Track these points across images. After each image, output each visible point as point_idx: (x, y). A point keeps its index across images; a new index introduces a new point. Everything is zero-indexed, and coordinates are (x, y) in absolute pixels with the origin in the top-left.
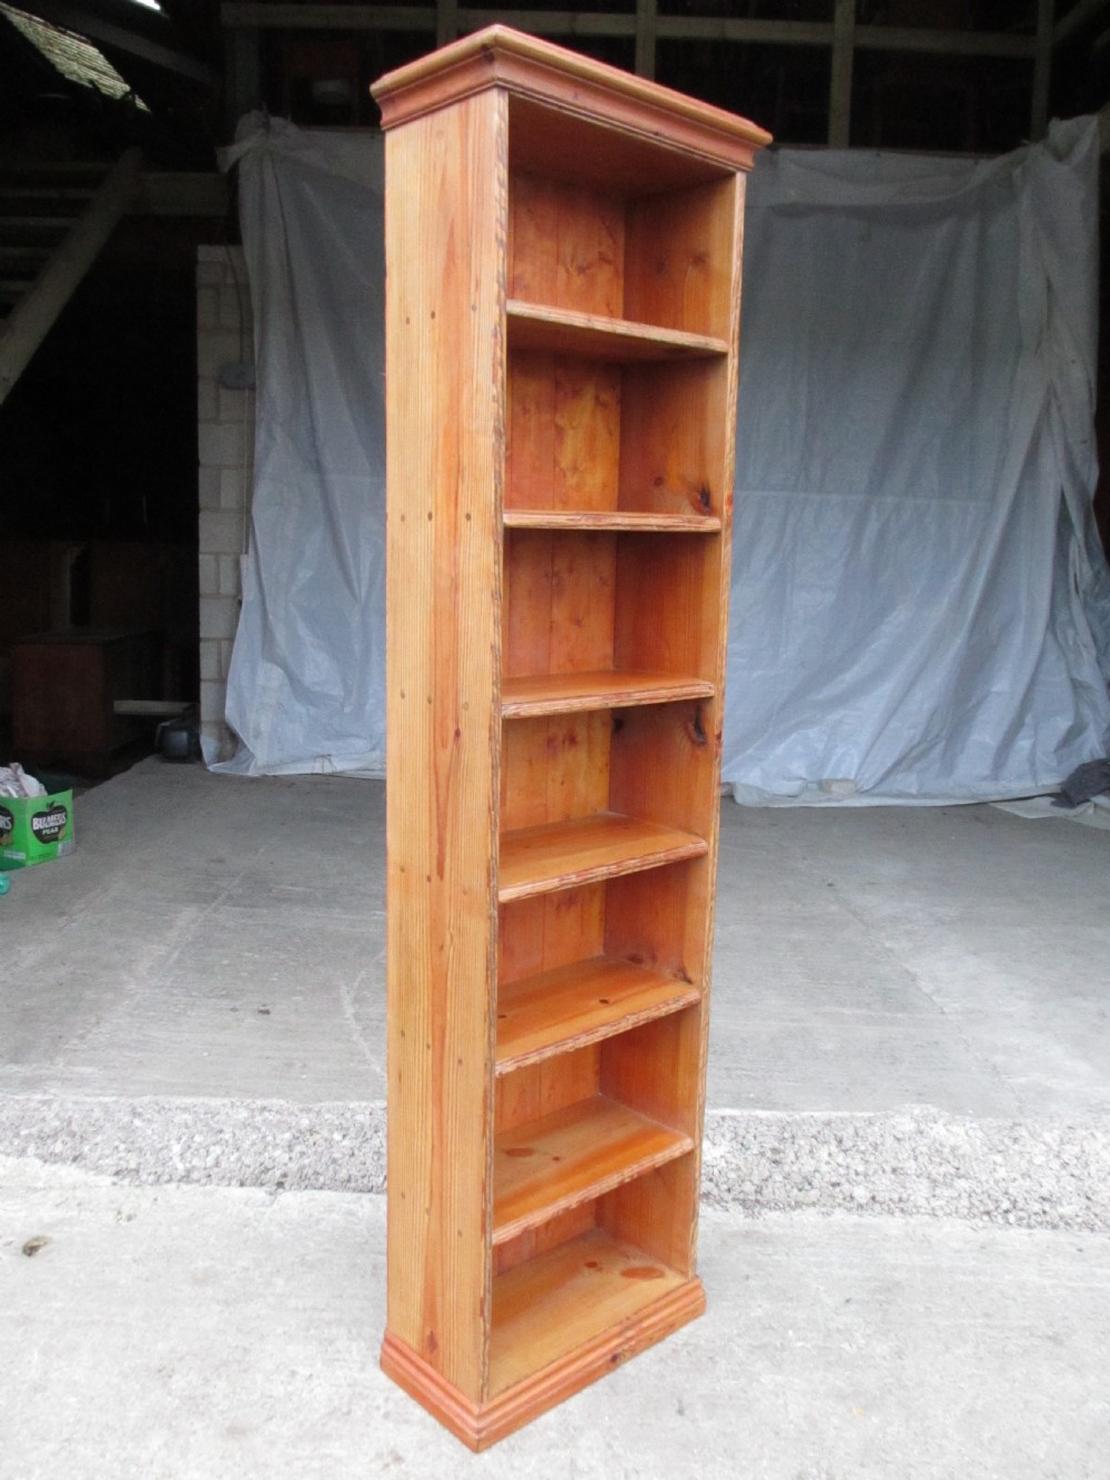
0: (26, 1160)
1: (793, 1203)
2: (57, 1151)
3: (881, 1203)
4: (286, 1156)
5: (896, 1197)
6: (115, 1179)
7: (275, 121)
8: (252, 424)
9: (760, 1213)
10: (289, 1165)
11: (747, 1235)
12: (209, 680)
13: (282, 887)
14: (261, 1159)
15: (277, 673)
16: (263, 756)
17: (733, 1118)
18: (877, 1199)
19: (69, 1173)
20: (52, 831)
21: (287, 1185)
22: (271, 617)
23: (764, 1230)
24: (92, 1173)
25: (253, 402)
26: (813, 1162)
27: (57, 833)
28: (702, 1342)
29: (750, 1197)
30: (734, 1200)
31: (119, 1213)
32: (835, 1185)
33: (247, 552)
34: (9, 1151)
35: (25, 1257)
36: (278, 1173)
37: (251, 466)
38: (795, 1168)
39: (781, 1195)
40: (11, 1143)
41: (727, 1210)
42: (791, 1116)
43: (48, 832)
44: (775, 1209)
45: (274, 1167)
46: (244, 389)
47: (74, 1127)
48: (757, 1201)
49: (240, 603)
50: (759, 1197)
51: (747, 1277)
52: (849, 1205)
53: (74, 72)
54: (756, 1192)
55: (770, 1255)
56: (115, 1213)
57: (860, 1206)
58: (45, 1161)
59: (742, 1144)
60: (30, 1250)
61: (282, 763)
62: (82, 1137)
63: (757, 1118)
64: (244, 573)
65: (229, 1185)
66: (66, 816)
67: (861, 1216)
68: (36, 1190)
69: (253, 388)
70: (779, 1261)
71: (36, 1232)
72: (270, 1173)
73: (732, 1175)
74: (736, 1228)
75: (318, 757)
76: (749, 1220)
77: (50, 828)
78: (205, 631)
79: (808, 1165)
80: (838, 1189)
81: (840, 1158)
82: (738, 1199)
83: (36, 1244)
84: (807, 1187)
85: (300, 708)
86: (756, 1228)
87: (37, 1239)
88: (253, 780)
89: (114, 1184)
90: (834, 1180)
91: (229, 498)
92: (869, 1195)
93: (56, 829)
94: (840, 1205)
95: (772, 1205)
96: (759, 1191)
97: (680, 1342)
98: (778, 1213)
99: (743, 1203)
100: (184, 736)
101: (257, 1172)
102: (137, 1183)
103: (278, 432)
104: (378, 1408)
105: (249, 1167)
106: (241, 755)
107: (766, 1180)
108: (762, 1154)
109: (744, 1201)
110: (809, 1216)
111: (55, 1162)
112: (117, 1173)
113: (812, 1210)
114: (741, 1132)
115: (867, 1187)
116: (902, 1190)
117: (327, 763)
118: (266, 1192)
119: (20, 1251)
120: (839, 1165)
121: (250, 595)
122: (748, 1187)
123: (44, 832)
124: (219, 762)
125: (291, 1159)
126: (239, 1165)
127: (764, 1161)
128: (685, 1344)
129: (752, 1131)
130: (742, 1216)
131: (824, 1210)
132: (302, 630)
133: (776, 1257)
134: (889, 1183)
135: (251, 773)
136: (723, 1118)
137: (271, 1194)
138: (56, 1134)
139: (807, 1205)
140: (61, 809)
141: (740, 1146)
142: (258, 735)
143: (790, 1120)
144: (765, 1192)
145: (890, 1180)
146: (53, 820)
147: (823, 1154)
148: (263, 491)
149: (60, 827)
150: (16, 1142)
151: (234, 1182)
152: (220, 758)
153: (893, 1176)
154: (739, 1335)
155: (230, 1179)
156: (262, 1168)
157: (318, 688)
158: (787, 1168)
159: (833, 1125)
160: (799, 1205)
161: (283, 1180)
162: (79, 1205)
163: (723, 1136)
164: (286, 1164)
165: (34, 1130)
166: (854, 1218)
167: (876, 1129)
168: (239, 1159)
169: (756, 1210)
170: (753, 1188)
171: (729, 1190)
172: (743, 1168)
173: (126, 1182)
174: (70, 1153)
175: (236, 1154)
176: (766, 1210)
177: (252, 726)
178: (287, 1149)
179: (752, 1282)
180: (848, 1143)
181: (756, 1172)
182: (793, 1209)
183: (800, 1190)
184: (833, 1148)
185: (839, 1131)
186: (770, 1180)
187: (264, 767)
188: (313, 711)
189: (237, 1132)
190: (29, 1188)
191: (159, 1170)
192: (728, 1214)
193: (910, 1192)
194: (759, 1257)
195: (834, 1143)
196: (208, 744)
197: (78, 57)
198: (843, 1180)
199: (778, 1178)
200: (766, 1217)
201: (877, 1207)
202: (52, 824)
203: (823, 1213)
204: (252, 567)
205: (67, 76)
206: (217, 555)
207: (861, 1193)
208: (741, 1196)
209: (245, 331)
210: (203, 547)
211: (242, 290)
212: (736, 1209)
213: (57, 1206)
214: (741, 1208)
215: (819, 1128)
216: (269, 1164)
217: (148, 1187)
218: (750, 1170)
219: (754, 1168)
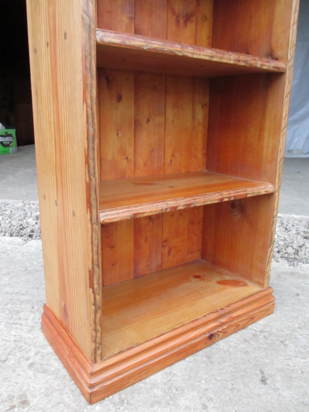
4: (34, 222)
9: (297, 264)
10: (35, 226)
11: (292, 274)
14: (21, 222)
20: (7, 143)
21: (34, 237)
23: (302, 272)
27: (9, 144)
28: (274, 331)
29: (291, 256)
30: (281, 257)
36: (29, 230)
41: (278, 262)
43: (5, 143)
44: (306, 263)
45: (28, 227)
48: (295, 258)
50: (296, 256)
51: (298, 295)
54: (294, 254)
59: (286, 229)
63: (293, 218)
65: (4, 235)
66: (13, 138)
72: (25, 230)
73: (281, 243)
76: (291, 267)
77: (6, 142)
82: (284, 257)
86: (297, 271)
93: (9, 143)
95: (305, 261)
96: (297, 253)
97: (258, 330)
99: (287, 259)
101: (18, 228)
105: (14, 226)
107: (301, 247)
108: (298, 234)
109: (287, 258)
114: (285, 223)
118: (23, 239)
122: (290, 250)
123: (4, 143)
125: (36, 223)
126: (10, 225)
127: (299, 237)
128: (261, 331)
130: (288, 265)
137: (25, 240)
140: (10, 135)
144: (300, 253)
146: (8, 139)
149: (11, 142)
151: (7, 234)
154: (300, 328)
155: (5, 232)
156: (21, 227)
161: (32, 234)
164: (33, 226)
168: (10, 222)
169: (295, 263)
170: (293, 251)
171: (278, 252)
172: (288, 239)
175: (9, 220)
176: (301, 263)
178: (35, 218)
179: (302, 297)
181: (295, 241)
186: (304, 247)
189: (13, 210)
192: (278, 263)
194: (302, 285)
200: (302, 266)
202: (7, 140)
208: (286, 255)
212: (283, 262)
214: (286, 261)
216: (25, 225)
218: (292, 241)
219: (295, 239)
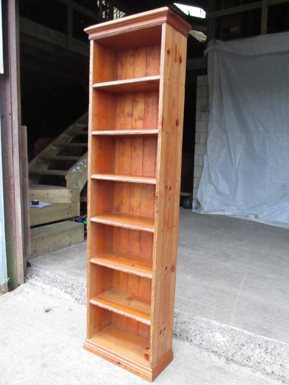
0: (62, 291)
1: (244, 364)
2: (68, 291)
3: (276, 375)
5: (281, 375)
6: (75, 301)
7: (217, 41)
8: (208, 121)
9: (230, 364)
11: (220, 369)
12: (195, 188)
13: (181, 242)
15: (212, 187)
16: (206, 209)
17: (235, 330)
18: (274, 373)
19: (68, 296)
22: (210, 172)
23: (227, 369)
24: (72, 298)
25: (208, 116)
26: (252, 352)
29: (230, 357)
30: (225, 356)
31: (70, 308)
32: (259, 363)
33: (205, 155)
34: (60, 288)
35: (45, 312)
37: (207, 132)
38: (245, 352)
39: (240, 360)
40: (61, 287)
41: (220, 359)
42: (255, 335)
44: (236, 364)
46: (206, 112)
47: (74, 286)
48: (232, 360)
49: (203, 167)
52: (264, 372)
53: (200, 40)
55: (221, 377)
56: (69, 308)
57: (268, 374)
58: (65, 293)
60: (47, 311)
61: (211, 211)
62: (74, 289)
63: (243, 333)
64: (205, 160)
67: (266, 377)
68: (59, 298)
69: (208, 111)
70: (222, 380)
71: (51, 307)
73: (224, 348)
74: (218, 365)
75: (221, 210)
76: (225, 364)
78: (195, 175)
79: (250, 353)
80: (260, 365)
81: (263, 354)
82: (226, 357)
83: (50, 310)
84: (249, 360)
85: (218, 197)
86: (225, 368)
87: (50, 309)
88: (202, 215)
89: (74, 301)
90: (259, 361)
91: (202, 141)
92: (271, 371)
94: (261, 371)
95: (236, 362)
98: (236, 365)
100: (188, 202)
102: (79, 303)
103: (215, 123)
104: (76, 374)
106: (201, 208)
107: (235, 353)
108: (238, 345)
109: (228, 358)
110: (247, 371)
111: (67, 293)
112: (76, 299)
113: (250, 369)
114: (235, 336)
115: (270, 367)
116: (283, 373)
117: (223, 212)
119: (45, 310)
120: (262, 357)
121: (205, 166)
124: (195, 209)
127: (237, 347)
129: (239, 336)
130: (223, 362)
131: (254, 370)
132: (219, 176)
133: (222, 379)
134: (278, 369)
135: (202, 213)
136: (232, 329)
138: (69, 287)
139: (249, 367)
141: (232, 340)
142: (206, 203)
143: (254, 337)
144: (234, 357)
145: (279, 368)
147: (257, 351)
148: (210, 138)
150: (62, 286)
152: (196, 208)
153: (280, 367)
157: (222, 192)
158: (242, 351)
159: (268, 343)
160: (245, 365)
162: (64, 304)
163: (228, 335)
165: (66, 285)
166: (263, 377)
167: (282, 349)
169: (230, 362)
170: (231, 355)
171: (223, 353)
172: (228, 347)
173: (76, 302)
174: (70, 292)
176: (233, 363)
177: (204, 200)
180: (269, 351)
182: (243, 366)
183: (247, 361)
184: (263, 350)
185: (268, 345)
186: (237, 354)
187: (206, 212)
188: (221, 198)
190: (58, 298)
191: (83, 301)
193: (286, 375)
194: (217, 376)
195: (264, 348)
196: (194, 205)
197: (200, 36)
198: (262, 362)
199: (239, 354)
200: (231, 366)
201: (274, 376)
203: (253, 371)
204: (206, 158)
205: (199, 41)
206: (199, 155)
207: (269, 369)
208: (227, 356)
209: (208, 97)
210: (195, 154)
211: (207, 86)
212: (223, 360)
213: (60, 303)
214: (225, 360)
215: (262, 342)
217: (80, 304)
218: (230, 348)
219: (232, 348)
